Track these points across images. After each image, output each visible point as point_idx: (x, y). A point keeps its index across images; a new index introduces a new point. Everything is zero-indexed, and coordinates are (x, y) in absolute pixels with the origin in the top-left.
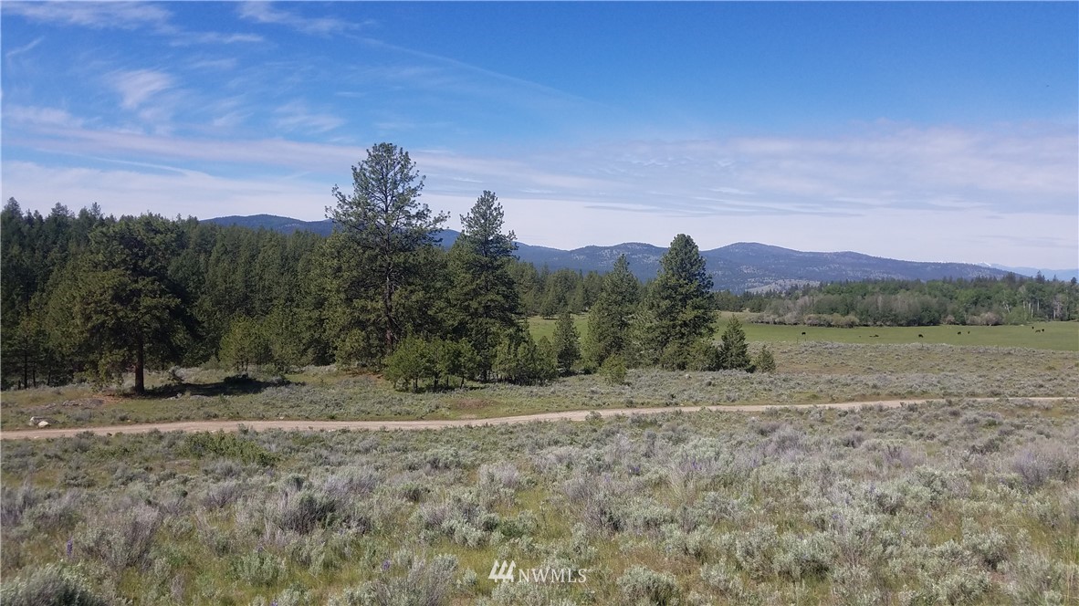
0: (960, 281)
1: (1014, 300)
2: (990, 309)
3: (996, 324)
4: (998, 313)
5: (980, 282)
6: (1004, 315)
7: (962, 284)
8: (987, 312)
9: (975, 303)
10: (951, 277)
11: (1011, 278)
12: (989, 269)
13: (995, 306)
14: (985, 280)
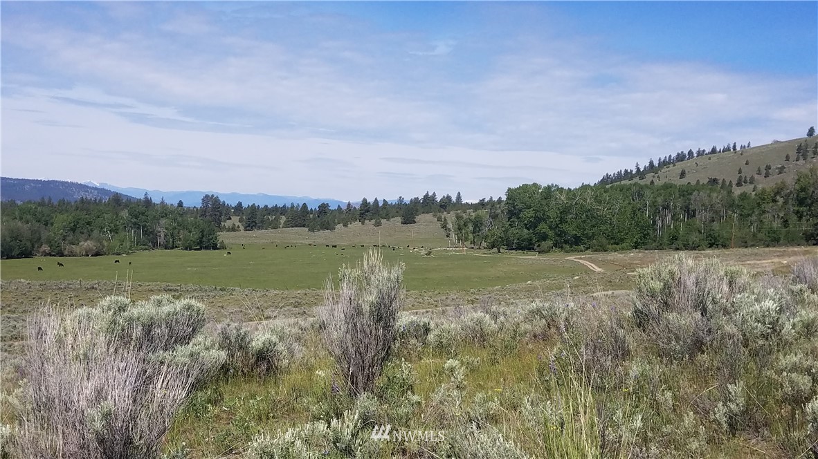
0: (62, 202)
1: (116, 226)
2: (89, 237)
3: (97, 254)
4: (99, 241)
5: (84, 204)
6: (106, 244)
7: (63, 206)
8: (86, 240)
9: (73, 230)
10: (50, 200)
11: (117, 200)
12: (96, 189)
13: (96, 233)
14: (89, 202)
